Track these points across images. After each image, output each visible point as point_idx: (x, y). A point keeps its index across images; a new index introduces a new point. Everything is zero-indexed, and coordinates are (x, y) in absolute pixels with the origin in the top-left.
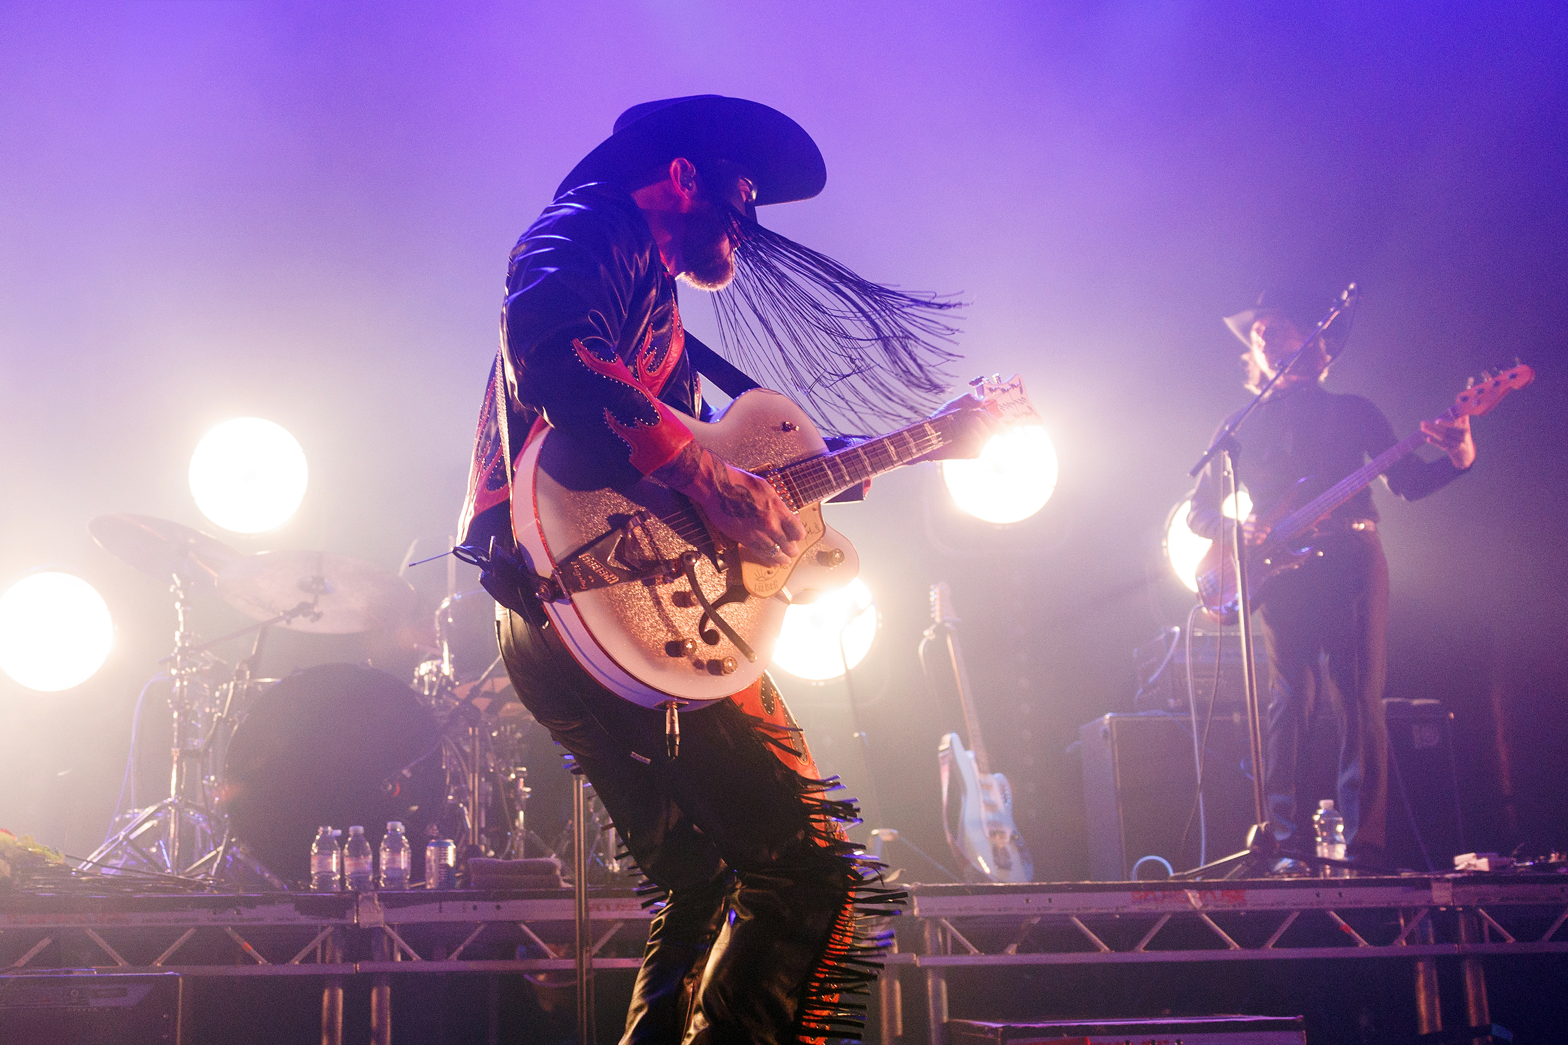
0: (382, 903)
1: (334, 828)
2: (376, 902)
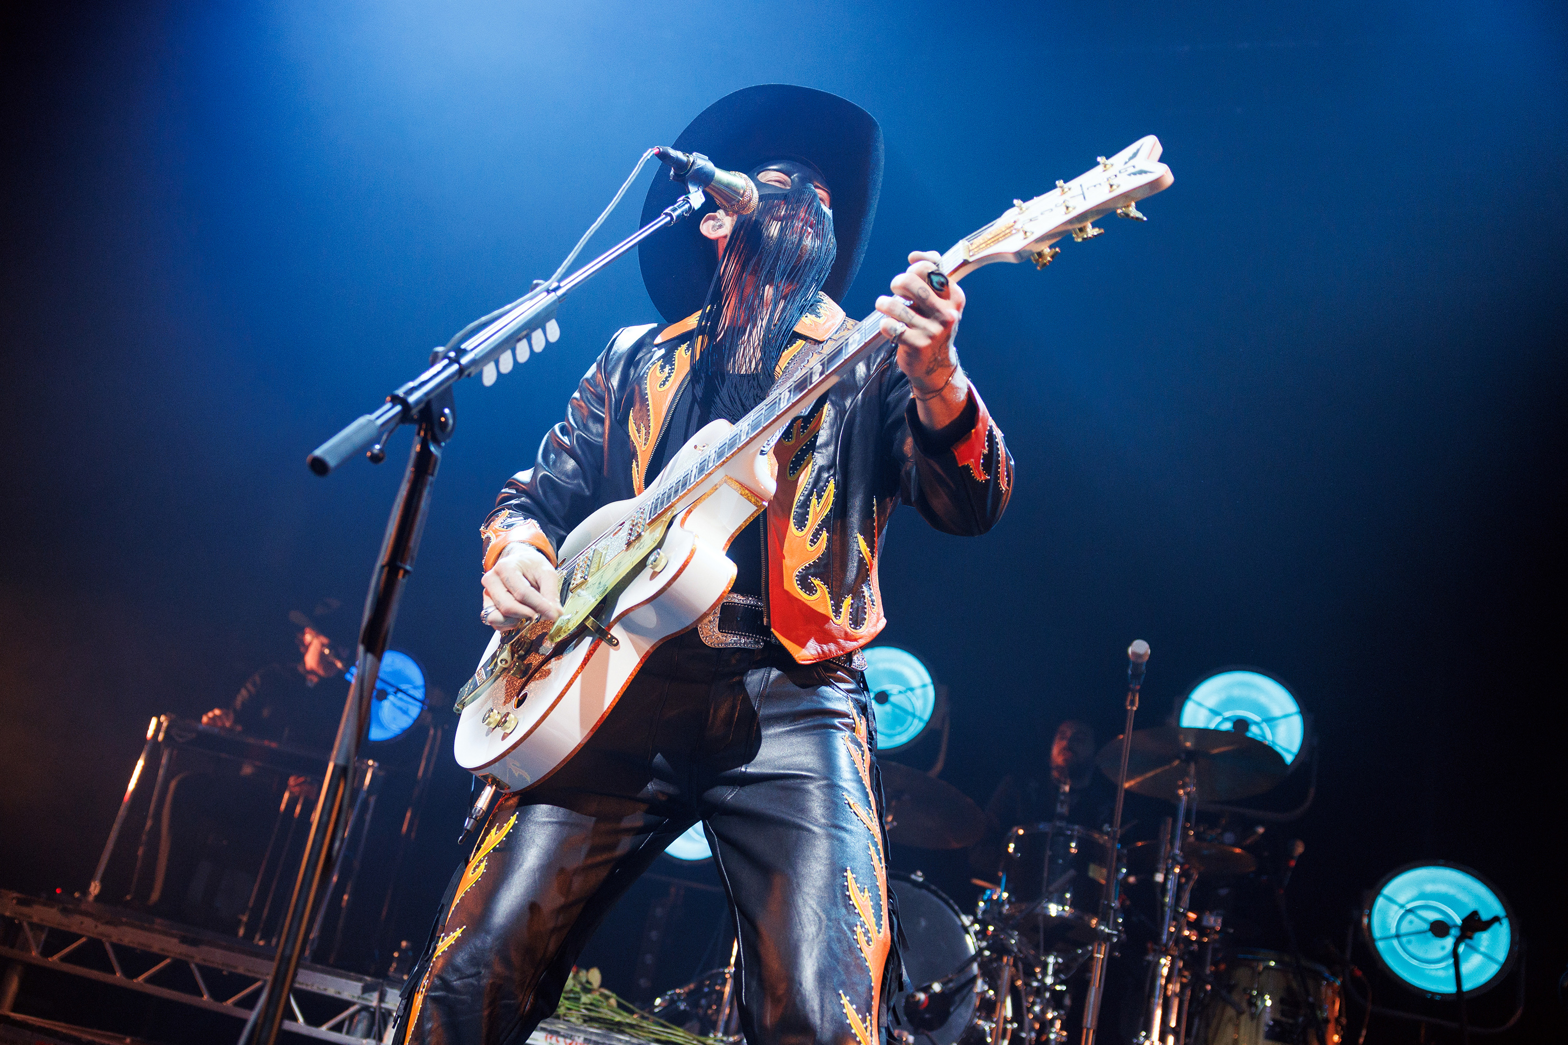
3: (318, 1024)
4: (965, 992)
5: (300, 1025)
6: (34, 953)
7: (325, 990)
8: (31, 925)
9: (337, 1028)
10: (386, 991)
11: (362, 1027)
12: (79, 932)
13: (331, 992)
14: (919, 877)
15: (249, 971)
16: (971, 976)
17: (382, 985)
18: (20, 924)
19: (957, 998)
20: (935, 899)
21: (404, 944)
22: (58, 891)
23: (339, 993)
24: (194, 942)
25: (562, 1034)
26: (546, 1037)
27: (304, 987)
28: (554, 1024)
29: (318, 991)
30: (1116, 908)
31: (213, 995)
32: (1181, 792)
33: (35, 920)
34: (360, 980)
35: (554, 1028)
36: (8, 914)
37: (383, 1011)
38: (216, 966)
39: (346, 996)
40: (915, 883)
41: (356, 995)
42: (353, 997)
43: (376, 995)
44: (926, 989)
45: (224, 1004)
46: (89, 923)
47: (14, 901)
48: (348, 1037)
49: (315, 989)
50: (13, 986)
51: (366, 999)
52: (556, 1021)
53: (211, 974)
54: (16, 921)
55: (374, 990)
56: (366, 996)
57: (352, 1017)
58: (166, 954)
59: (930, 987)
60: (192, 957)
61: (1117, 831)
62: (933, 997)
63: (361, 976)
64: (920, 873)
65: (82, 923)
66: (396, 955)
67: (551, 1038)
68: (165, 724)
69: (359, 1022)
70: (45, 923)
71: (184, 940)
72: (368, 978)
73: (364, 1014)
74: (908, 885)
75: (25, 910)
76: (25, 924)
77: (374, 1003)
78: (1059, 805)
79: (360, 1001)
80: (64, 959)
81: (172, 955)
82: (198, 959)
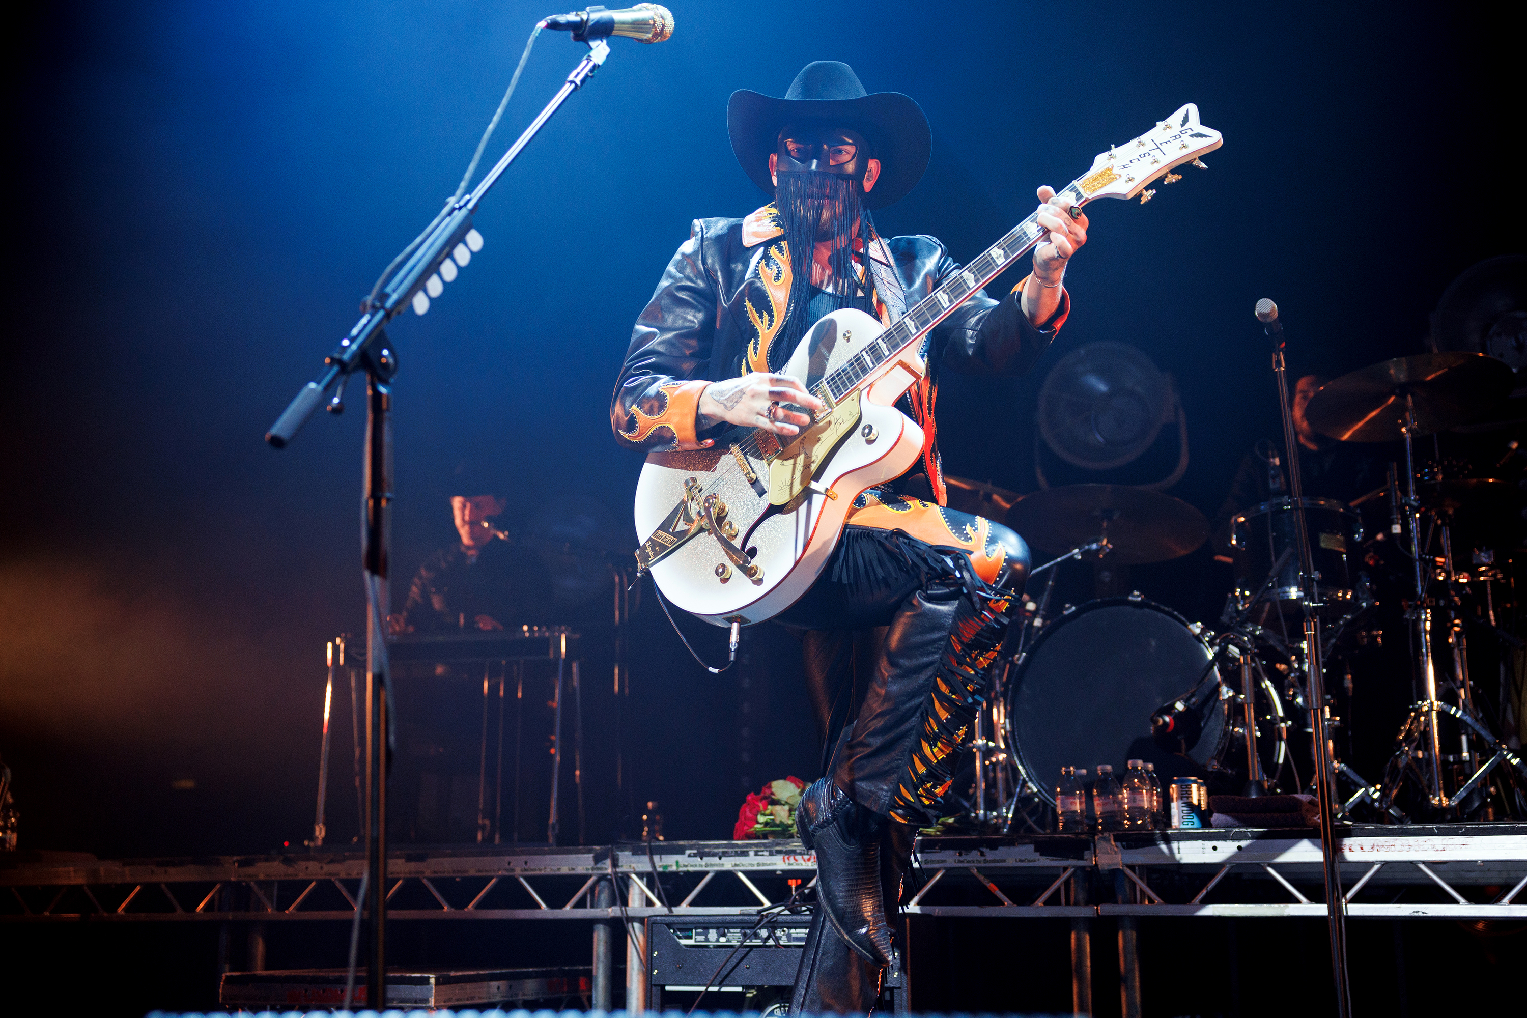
0: (1119, 844)
1: (1077, 768)
2: (1113, 843)
3: (562, 905)
4: (1211, 703)
5: (544, 911)
6: (269, 910)
7: (559, 869)
8: (260, 883)
9: (581, 904)
10: (618, 855)
11: (604, 897)
12: (308, 878)
13: (565, 870)
14: (1136, 596)
15: (480, 871)
16: (1215, 684)
17: (612, 851)
18: (248, 885)
19: (1206, 711)
20: (1160, 615)
21: (650, 804)
22: (286, 844)
23: (573, 869)
24: (420, 858)
25: (798, 851)
26: (784, 859)
27: (537, 873)
28: (788, 844)
29: (552, 873)
30: (1317, 579)
31: (452, 904)
32: (1404, 430)
33: (261, 877)
34: (589, 852)
35: (789, 848)
36: (233, 879)
37: (620, 875)
38: (446, 875)
39: (580, 870)
40: (1135, 604)
41: (589, 867)
42: (588, 869)
43: (608, 862)
44: (1170, 710)
45: (466, 910)
46: (313, 866)
47: (236, 865)
48: (593, 910)
49: (548, 872)
50: (260, 948)
51: (601, 869)
52: (790, 840)
53: (443, 884)
54: (244, 884)
55: (606, 858)
56: (599, 865)
57: (592, 889)
58: (397, 876)
59: (1172, 706)
60: (423, 873)
61: (1297, 500)
62: (1179, 717)
63: (590, 847)
64: (1136, 593)
65: (307, 868)
66: (645, 817)
67: (788, 859)
68: (342, 646)
69: (600, 892)
70: (273, 878)
71: (409, 859)
72: (597, 848)
73: (603, 883)
74: (1129, 609)
75: (250, 870)
76: (252, 884)
77: (609, 871)
78: (1271, 481)
79: (595, 872)
80: (300, 908)
81: (402, 876)
82: (428, 873)
